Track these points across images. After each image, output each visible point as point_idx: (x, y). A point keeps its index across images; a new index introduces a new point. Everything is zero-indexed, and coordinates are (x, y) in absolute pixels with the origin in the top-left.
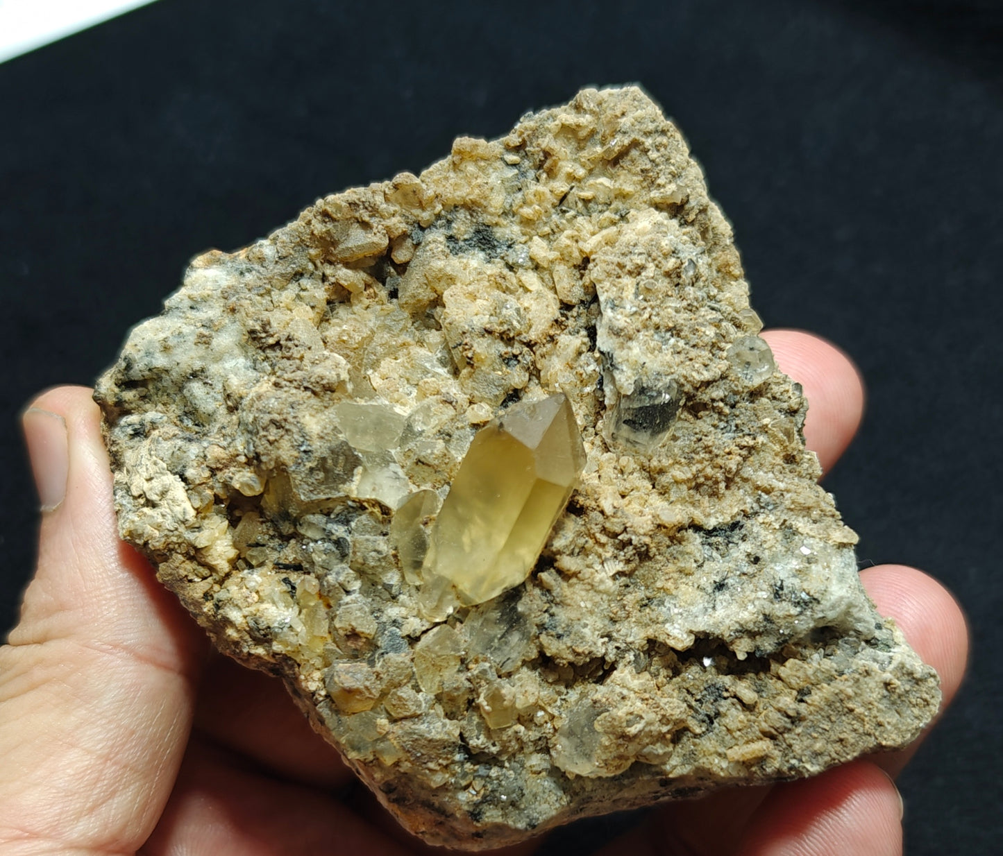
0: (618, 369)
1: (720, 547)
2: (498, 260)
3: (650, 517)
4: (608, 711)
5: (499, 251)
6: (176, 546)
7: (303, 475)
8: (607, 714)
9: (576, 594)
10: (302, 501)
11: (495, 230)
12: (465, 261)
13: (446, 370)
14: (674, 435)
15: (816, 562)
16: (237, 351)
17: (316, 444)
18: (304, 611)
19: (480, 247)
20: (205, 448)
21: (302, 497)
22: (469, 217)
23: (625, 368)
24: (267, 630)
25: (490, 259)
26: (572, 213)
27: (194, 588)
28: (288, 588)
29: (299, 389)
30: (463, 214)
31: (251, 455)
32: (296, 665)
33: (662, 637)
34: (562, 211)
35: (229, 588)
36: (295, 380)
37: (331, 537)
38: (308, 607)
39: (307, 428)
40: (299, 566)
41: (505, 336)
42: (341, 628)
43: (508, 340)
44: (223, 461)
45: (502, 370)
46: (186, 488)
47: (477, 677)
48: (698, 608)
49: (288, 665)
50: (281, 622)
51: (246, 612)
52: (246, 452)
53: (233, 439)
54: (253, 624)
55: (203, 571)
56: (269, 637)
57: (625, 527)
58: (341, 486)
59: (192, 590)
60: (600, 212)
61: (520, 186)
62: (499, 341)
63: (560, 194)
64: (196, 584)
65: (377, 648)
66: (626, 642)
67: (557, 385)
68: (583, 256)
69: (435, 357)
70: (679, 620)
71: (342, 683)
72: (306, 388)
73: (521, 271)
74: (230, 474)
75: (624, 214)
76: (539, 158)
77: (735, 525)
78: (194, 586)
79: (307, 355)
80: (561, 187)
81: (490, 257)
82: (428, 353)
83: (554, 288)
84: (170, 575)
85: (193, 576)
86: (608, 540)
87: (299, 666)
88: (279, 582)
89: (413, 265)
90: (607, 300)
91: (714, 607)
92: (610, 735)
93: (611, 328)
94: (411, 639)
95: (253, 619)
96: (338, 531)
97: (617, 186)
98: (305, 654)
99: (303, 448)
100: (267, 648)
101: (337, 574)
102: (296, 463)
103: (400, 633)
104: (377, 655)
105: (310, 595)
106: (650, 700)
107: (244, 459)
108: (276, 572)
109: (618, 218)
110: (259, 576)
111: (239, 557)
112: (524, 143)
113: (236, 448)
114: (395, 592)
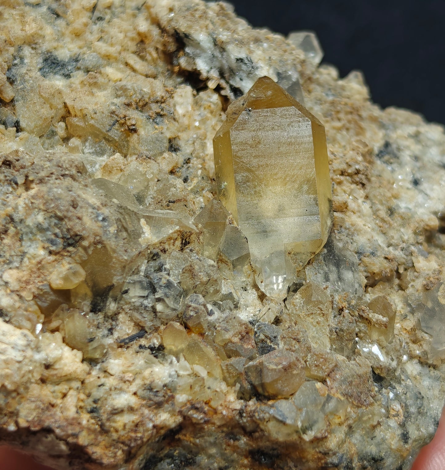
1: (392, 161)
2: (75, 73)
4: (442, 283)
5: (70, 68)
7: (114, 239)
8: (443, 286)
9: (356, 221)
11: (58, 52)
17: (106, 211)
18: (182, 355)
19: (52, 72)
21: (126, 258)
22: (33, 52)
23: (262, 65)
24: (165, 388)
25: (68, 76)
26: (108, 17)
27: (64, 409)
28: (149, 350)
29: (60, 179)
30: (27, 51)
31: (61, 246)
32: (204, 404)
33: (422, 224)
34: (100, 19)
35: (100, 384)
36: (52, 174)
37: (161, 283)
38: (182, 350)
39: (90, 202)
40: (142, 332)
41: (141, 104)
42: (234, 335)
43: (142, 106)
44: (24, 279)
45: (156, 129)
46: (7, 319)
47: (357, 305)
48: (420, 198)
49: (197, 409)
50: (170, 376)
51: (133, 388)
52: (53, 248)
53: (23, 254)
54: (147, 393)
55: (63, 387)
56: (169, 394)
57: (347, 163)
58: (140, 240)
59: (62, 412)
60: (122, 13)
61: (55, 16)
62: (137, 111)
63: (91, 6)
64: (62, 405)
65: (259, 344)
66: (404, 242)
67: (197, 124)
68: (136, 43)
69: (87, 155)
70: (420, 211)
71: (281, 364)
72: (64, 176)
73: (103, 70)
74: (41, 284)
75: (139, 7)
77: (386, 145)
78: (62, 408)
79: (37, 160)
80: (89, 2)
81: (65, 75)
82: (80, 155)
83: (133, 71)
84: (34, 410)
85: (54, 400)
86: (342, 178)
87: (207, 403)
88: (137, 352)
89: (20, 98)
90: (209, 35)
91: (427, 194)
93: (237, 41)
94: (278, 323)
95: (145, 389)
96: (163, 275)
98: (212, 387)
99: (100, 218)
100: (170, 409)
101: (194, 301)
102: (104, 232)
103: (267, 323)
104: (270, 344)
105: (182, 333)
107: (51, 258)
108: (126, 349)
109: (137, 11)
110: (115, 359)
111: (83, 358)
113: (34, 257)
114: (236, 298)
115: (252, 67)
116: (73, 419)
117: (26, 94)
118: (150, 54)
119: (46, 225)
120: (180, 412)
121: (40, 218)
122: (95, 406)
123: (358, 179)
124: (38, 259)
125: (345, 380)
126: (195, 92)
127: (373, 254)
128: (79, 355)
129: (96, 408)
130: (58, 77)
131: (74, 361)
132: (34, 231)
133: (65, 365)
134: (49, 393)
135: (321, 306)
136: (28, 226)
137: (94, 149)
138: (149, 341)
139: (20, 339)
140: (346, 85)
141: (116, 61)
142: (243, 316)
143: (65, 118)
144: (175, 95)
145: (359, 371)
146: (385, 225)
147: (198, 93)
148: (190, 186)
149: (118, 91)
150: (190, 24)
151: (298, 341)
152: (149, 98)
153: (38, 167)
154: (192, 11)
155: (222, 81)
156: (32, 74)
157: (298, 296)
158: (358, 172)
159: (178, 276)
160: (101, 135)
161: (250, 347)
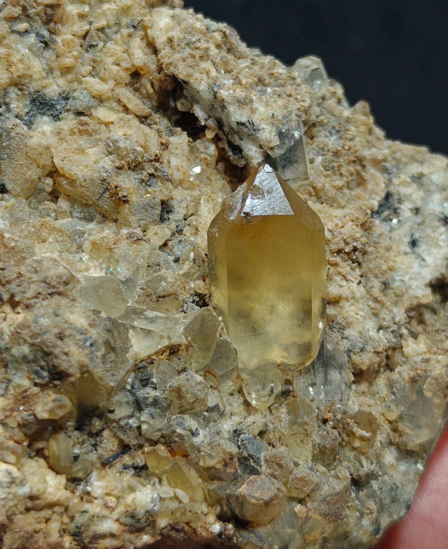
0: (259, 130)
1: (391, 217)
2: (64, 115)
3: (350, 223)
4: (429, 376)
5: (58, 107)
6: (15, 509)
7: (101, 365)
8: (429, 379)
10: (113, 387)
11: (47, 91)
12: (40, 129)
13: (94, 223)
14: (310, 160)
17: (94, 333)
18: (164, 478)
19: (40, 113)
21: (112, 384)
22: (19, 93)
23: (264, 126)
24: (147, 514)
25: (56, 118)
26: (101, 44)
27: (47, 535)
28: (132, 472)
29: (47, 298)
30: (13, 93)
31: (47, 379)
32: (184, 525)
33: (415, 302)
34: (92, 46)
35: (83, 510)
36: (39, 293)
37: (147, 402)
38: (165, 472)
39: (78, 325)
40: (125, 448)
41: (134, 164)
42: (219, 462)
43: (136, 166)
44: (9, 407)
45: (148, 192)
47: (342, 419)
48: (416, 267)
49: (177, 531)
50: (153, 500)
51: (115, 515)
52: (38, 381)
53: (9, 381)
54: (129, 521)
55: (46, 513)
56: (151, 519)
57: (345, 240)
58: (127, 355)
59: (45, 538)
60: (116, 33)
61: (44, 45)
62: (129, 172)
63: (83, 33)
64: (45, 530)
65: (242, 460)
66: (395, 323)
67: (191, 179)
68: (130, 73)
69: (76, 219)
70: (414, 284)
71: (262, 499)
72: (51, 294)
73: (93, 111)
74: (26, 413)
75: (135, 25)
76: (46, 14)
77: (388, 196)
78: (45, 533)
79: (23, 270)
80: (81, 27)
81: (53, 117)
82: (68, 220)
83: (126, 110)
84: (18, 539)
85: (38, 527)
86: (338, 259)
87: (187, 524)
88: (121, 473)
89: (6, 156)
90: (210, 86)
91: (423, 260)
92: (438, 393)
93: (239, 101)
94: (262, 434)
95: (127, 516)
96: (150, 393)
97: (120, 5)
98: (192, 510)
99: (88, 344)
100: (151, 531)
101: (180, 424)
102: (92, 359)
103: (251, 435)
104: (253, 464)
105: (166, 458)
106: (439, 351)
107: (36, 390)
108: (109, 468)
109: (132, 30)
110: (99, 481)
111: (68, 480)
112: (24, 9)
113: (19, 386)
114: (222, 408)
115: (254, 130)
116: (56, 543)
117: (12, 152)
118: (145, 87)
119: (31, 357)
120: (161, 534)
121: (26, 349)
122: (78, 530)
123: (354, 257)
124: (23, 389)
125: (324, 499)
126: (191, 140)
127: (362, 350)
128: (62, 479)
129: (79, 532)
130: (46, 118)
131: (57, 489)
132: (20, 361)
133: (50, 494)
134: (33, 520)
135: (306, 427)
136: (13, 356)
137: (83, 214)
138: (133, 458)
139: (4, 476)
140: (351, 116)
141: (109, 99)
142: (227, 426)
143: (53, 173)
144: (170, 147)
145: (339, 486)
146: (378, 306)
147: (194, 140)
148: (181, 269)
149: (109, 146)
150: (190, 71)
151: (281, 466)
152: (142, 158)
153: (25, 284)
154: (192, 49)
155: (220, 133)
156: (18, 130)
157: (284, 410)
158: (355, 249)
159: (164, 391)
160: (90, 202)
161: (233, 470)
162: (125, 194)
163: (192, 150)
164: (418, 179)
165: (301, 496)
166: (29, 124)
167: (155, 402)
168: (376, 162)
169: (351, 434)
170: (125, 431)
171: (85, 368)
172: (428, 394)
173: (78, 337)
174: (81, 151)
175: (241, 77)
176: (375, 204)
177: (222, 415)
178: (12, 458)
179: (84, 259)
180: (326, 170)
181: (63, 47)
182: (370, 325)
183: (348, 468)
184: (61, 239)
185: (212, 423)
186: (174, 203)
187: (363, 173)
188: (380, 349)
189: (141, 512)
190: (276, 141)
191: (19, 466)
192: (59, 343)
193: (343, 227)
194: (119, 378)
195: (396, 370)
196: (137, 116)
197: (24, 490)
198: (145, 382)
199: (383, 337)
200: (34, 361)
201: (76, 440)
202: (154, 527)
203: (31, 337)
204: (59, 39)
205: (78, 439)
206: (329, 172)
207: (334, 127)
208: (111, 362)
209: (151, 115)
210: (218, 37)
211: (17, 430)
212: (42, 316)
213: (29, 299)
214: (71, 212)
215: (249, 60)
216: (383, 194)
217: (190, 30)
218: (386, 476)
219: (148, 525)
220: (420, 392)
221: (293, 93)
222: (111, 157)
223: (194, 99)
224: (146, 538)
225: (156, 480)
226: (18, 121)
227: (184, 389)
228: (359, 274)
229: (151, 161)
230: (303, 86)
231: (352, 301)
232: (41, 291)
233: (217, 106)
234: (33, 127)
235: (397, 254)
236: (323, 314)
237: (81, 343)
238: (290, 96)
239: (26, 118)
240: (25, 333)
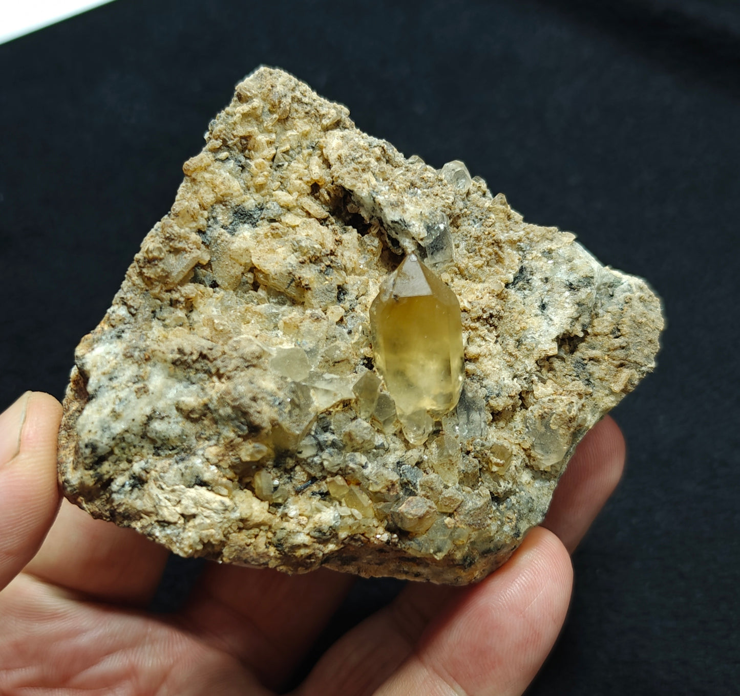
0: (410, 226)
1: (525, 287)
2: (260, 222)
3: (488, 295)
4: (554, 413)
5: (255, 216)
6: (229, 529)
7: (288, 419)
8: (554, 415)
9: (487, 365)
10: (299, 435)
11: (245, 204)
12: (241, 235)
13: (286, 306)
14: (455, 245)
15: (573, 259)
16: (170, 382)
17: (281, 395)
18: (343, 500)
19: (241, 222)
20: (203, 455)
21: (298, 432)
22: (224, 208)
23: (414, 222)
24: (330, 529)
25: (254, 225)
26: (286, 164)
27: (256, 547)
28: (319, 497)
29: (244, 370)
30: (219, 208)
31: (247, 432)
32: (360, 536)
33: (543, 354)
34: (278, 166)
35: (282, 527)
36: (238, 367)
37: (327, 444)
38: (344, 496)
39: (269, 389)
40: (313, 479)
41: (314, 259)
42: (383, 488)
43: (315, 260)
44: (221, 454)
45: (327, 280)
46: (210, 488)
47: (481, 450)
48: (545, 326)
50: (335, 518)
51: (306, 531)
52: (240, 433)
53: (219, 434)
54: (317, 534)
55: (254, 531)
56: (334, 532)
57: (483, 309)
58: (310, 409)
59: (255, 549)
60: (299, 153)
61: (241, 168)
62: (311, 265)
63: (271, 156)
64: (254, 544)
65: (404, 485)
66: (527, 372)
67: (361, 267)
68: (310, 185)
69: (272, 304)
70: (543, 339)
71: (416, 515)
72: (247, 367)
73: (283, 218)
74: (234, 457)
75: (314, 146)
76: (241, 144)
77: (522, 270)
78: (254, 546)
79: (226, 348)
80: (269, 152)
81: (252, 224)
82: (266, 304)
83: (309, 215)
84: (234, 551)
85: (249, 541)
86: (477, 325)
87: (363, 535)
88: (310, 498)
89: (215, 259)
90: (369, 193)
91: (551, 320)
92: (562, 426)
93: (392, 204)
94: (418, 464)
95: (315, 531)
96: (328, 437)
97: (300, 131)
98: (365, 524)
99: (277, 403)
100: (335, 542)
101: (352, 460)
102: (280, 415)
103: (410, 466)
104: (411, 488)
105: (343, 486)
106: (564, 392)
107: (240, 440)
108: (302, 495)
109: (312, 150)
110: (294, 505)
111: (270, 505)
112: (224, 141)
113: (227, 438)
114: (386, 446)
115: (406, 226)
116: (264, 553)
117: (219, 255)
118: (323, 196)
119: (233, 416)
120: (343, 543)
121: (229, 410)
122: (279, 543)
123: (491, 322)
124: (230, 439)
125: (469, 513)
126: (360, 235)
127: (498, 395)
128: (266, 505)
130: (246, 226)
131: (262, 512)
132: (226, 419)
133: (256, 517)
134: (244, 537)
135: (451, 458)
136: (220, 415)
137: (277, 300)
138: (320, 486)
139: (220, 506)
140: (491, 206)
141: (294, 207)
142: (392, 459)
143: (253, 269)
144: (343, 242)
145: (480, 503)
146: (512, 359)
147: (363, 236)
148: (353, 339)
149: (295, 246)
150: (354, 182)
151: (432, 489)
152: (320, 253)
153: (227, 361)
154: (356, 163)
155: (382, 228)
156: (223, 238)
157: (434, 445)
158: (491, 316)
159: (340, 435)
160: (282, 290)
161: (395, 493)
162: (307, 283)
163: (362, 243)
164: (548, 253)
165: (450, 511)
166: (233, 232)
167: (334, 444)
168: (512, 243)
169: (489, 462)
170: (311, 467)
171: (276, 422)
172: (554, 427)
173: (269, 398)
174: (273, 251)
175: (395, 183)
176: (511, 278)
177: (387, 450)
178: (225, 491)
179: (279, 335)
180: (469, 253)
181: (255, 169)
182: (506, 375)
183: (489, 487)
184: (261, 320)
185: (379, 458)
186: (348, 287)
187: (500, 253)
188: (513, 394)
189: (325, 528)
190: (424, 233)
191: (231, 497)
192: (253, 404)
193: (482, 298)
194: (303, 427)
195: (529, 409)
196: (317, 219)
197: (236, 515)
198: (326, 429)
199: (516, 384)
200: (237, 418)
201: (275, 475)
202: (337, 538)
203: (232, 401)
204: (252, 163)
205: (276, 474)
206: (471, 254)
207: (477, 217)
208: (297, 416)
209: (329, 217)
210: (378, 151)
211: (228, 470)
212: (240, 384)
213: (230, 372)
214: (268, 299)
215: (404, 168)
216: (518, 269)
217: (355, 147)
218: (522, 492)
219: (333, 537)
220: (547, 426)
221: (439, 193)
222: (296, 254)
223: (360, 204)
224: (331, 547)
225: (338, 503)
226: (223, 230)
227: (353, 433)
228: (496, 335)
229: (327, 255)
230: (449, 186)
231: (490, 357)
232: (239, 365)
233: (376, 208)
234: (236, 233)
235: (529, 316)
236: (463, 369)
237: (271, 403)
238: (437, 195)
239: (230, 227)
240: (228, 399)
